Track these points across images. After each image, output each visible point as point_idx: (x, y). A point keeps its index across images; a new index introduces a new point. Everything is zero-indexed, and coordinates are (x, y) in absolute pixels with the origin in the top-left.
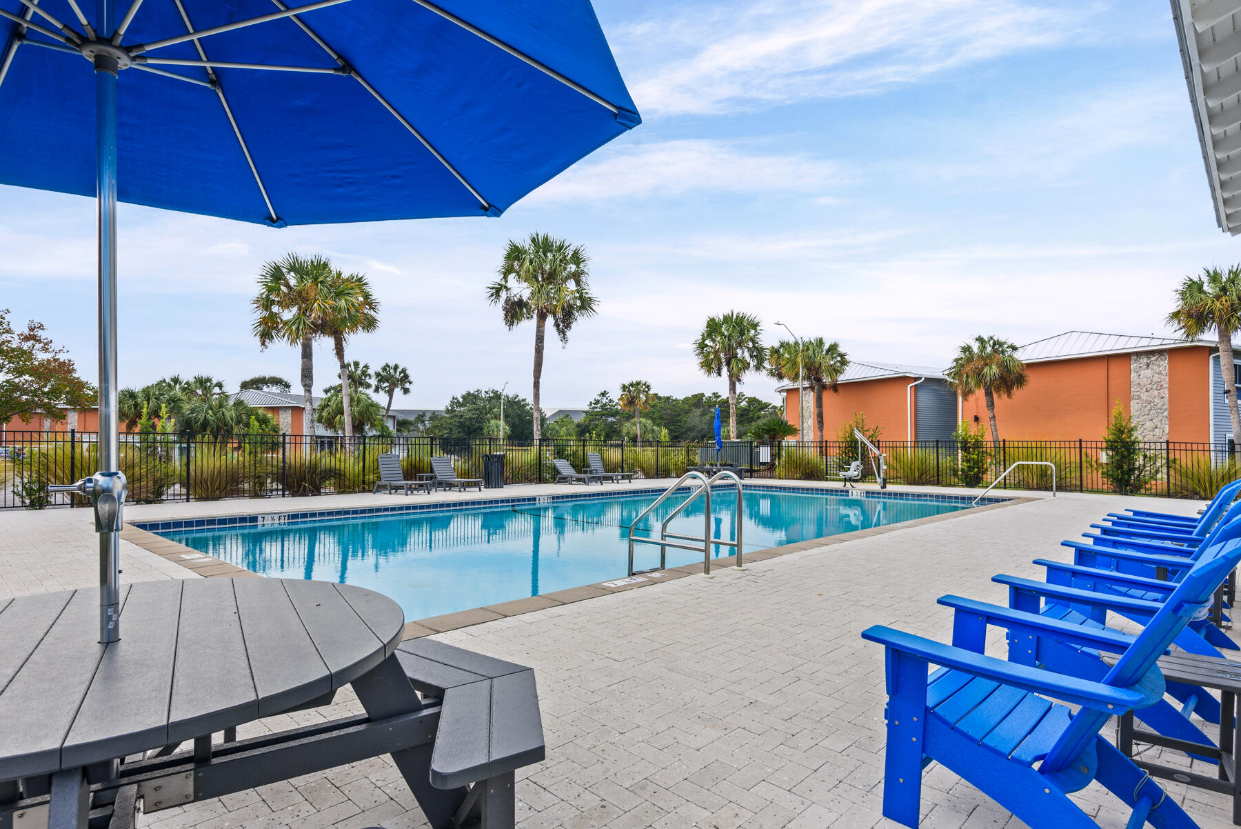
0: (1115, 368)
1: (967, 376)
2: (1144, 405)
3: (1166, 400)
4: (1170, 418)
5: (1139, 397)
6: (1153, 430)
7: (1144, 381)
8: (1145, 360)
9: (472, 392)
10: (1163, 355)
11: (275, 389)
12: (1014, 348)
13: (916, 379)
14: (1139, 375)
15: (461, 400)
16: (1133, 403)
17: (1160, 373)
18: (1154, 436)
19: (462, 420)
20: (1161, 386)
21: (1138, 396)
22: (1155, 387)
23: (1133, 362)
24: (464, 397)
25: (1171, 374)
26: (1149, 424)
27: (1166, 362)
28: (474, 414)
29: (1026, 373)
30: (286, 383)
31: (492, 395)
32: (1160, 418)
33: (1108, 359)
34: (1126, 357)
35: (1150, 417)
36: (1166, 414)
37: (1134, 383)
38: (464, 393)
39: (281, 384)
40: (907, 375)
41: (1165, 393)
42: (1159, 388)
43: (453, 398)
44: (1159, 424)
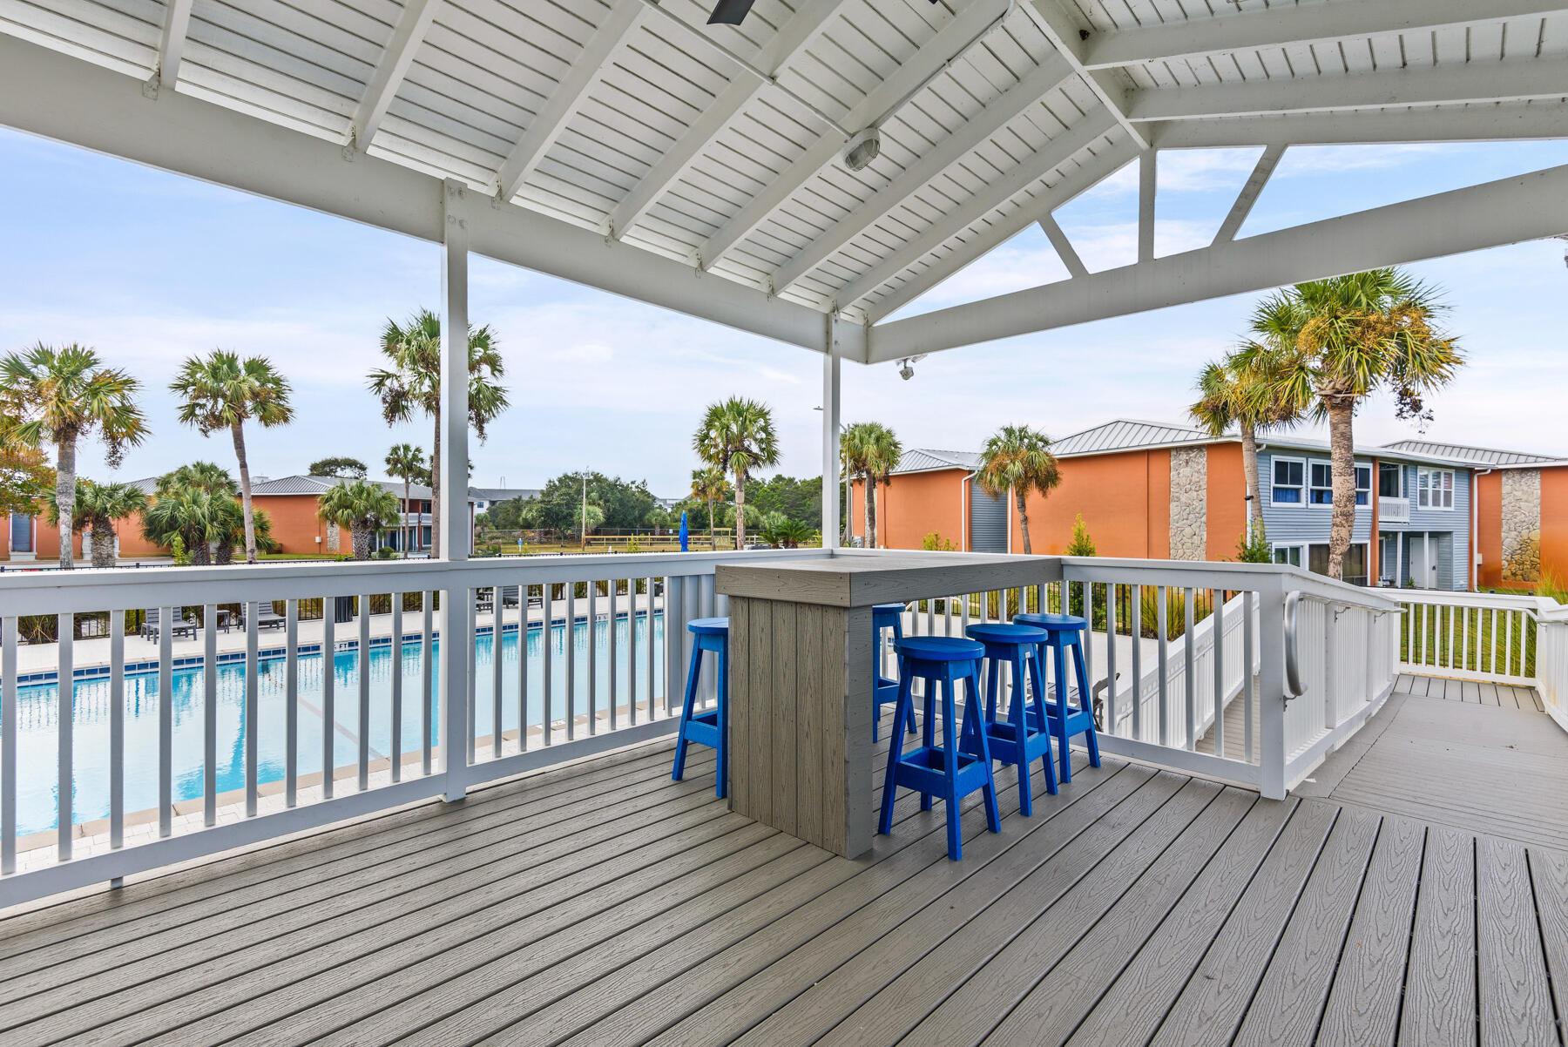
0: (1157, 464)
1: (992, 474)
2: (1183, 508)
3: (1204, 503)
4: (1208, 524)
5: (1179, 499)
6: (1192, 537)
7: (1183, 481)
8: (1184, 456)
9: (570, 474)
10: (1201, 450)
11: (349, 472)
12: (1046, 443)
13: (970, 472)
14: (1179, 474)
15: (557, 483)
16: (1173, 505)
17: (1199, 472)
18: (1192, 543)
19: (549, 507)
20: (1200, 486)
21: (1177, 497)
22: (1193, 488)
23: (1172, 458)
24: (560, 480)
25: (1209, 473)
26: (1188, 531)
27: (1205, 459)
28: (563, 499)
29: (1059, 469)
30: (361, 465)
31: (592, 477)
32: (1198, 524)
33: (1148, 453)
34: (1166, 452)
35: (1189, 522)
36: (1204, 519)
37: (1174, 483)
38: (561, 476)
39: (356, 466)
40: (960, 467)
41: (1203, 494)
42: (1197, 489)
43: (550, 481)
44: (1198, 530)
